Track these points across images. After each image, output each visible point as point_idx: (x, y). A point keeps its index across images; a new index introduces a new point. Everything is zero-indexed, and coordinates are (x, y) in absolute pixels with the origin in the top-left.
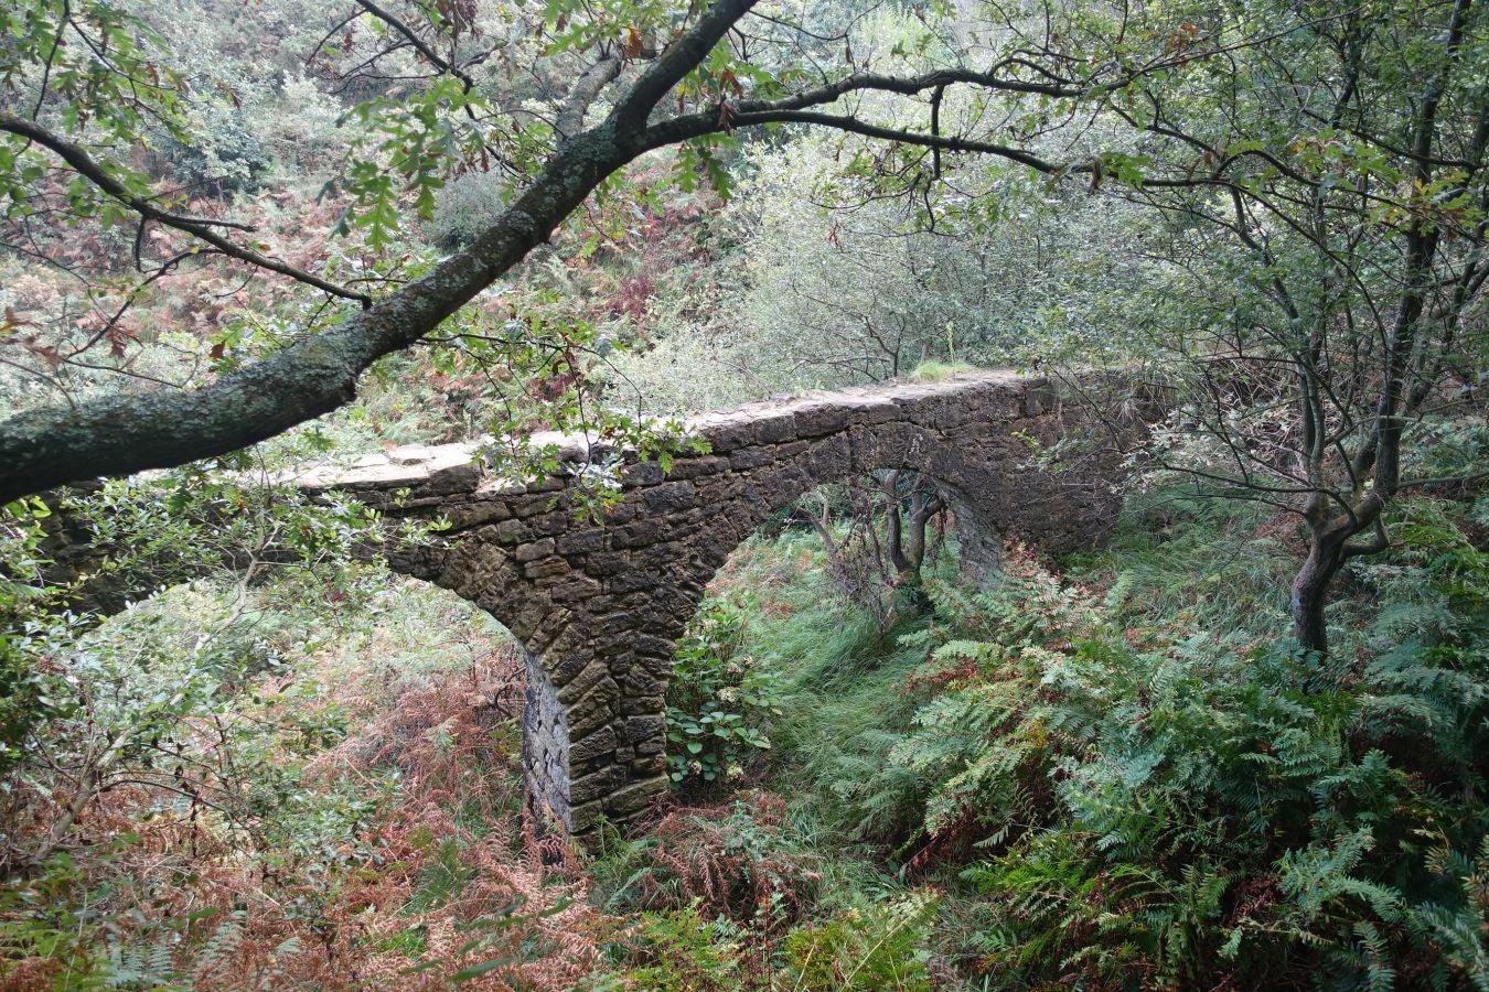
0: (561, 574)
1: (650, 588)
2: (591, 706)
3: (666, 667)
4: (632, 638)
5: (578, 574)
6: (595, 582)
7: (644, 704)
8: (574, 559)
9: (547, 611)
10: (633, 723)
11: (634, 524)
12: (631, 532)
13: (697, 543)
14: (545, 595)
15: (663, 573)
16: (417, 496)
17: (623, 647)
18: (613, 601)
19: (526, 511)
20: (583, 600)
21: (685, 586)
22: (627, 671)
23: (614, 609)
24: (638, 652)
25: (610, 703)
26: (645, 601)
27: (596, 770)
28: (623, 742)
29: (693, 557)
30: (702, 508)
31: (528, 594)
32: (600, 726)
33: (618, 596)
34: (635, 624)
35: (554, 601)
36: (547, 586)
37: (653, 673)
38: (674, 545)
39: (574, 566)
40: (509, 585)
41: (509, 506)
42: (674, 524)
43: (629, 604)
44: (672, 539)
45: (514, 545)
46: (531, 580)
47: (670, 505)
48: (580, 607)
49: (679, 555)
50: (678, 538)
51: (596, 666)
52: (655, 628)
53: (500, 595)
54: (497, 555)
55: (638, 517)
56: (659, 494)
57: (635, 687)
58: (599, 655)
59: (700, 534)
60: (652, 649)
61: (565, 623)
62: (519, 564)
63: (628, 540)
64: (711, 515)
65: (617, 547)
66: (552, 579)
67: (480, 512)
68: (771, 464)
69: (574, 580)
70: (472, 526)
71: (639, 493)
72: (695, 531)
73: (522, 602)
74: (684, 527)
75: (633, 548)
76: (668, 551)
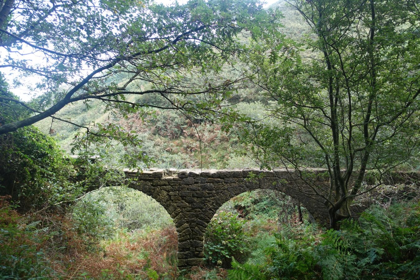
0: (179, 200)
1: (201, 208)
2: (184, 234)
3: (204, 229)
4: (196, 220)
5: (183, 201)
6: (187, 204)
7: (198, 238)
8: (183, 197)
9: (175, 209)
10: (195, 242)
11: (198, 192)
12: (197, 193)
13: (214, 200)
14: (175, 204)
15: (205, 205)
16: (149, 177)
17: (193, 221)
18: (192, 209)
19: (172, 184)
20: (184, 208)
21: (210, 209)
22: (194, 228)
23: (192, 212)
24: (197, 223)
25: (189, 234)
26: (200, 211)
27: (185, 251)
28: (192, 246)
29: (213, 203)
30: (216, 191)
31: (171, 204)
32: (186, 240)
33: (193, 209)
34: (197, 216)
35: (177, 206)
36: (176, 203)
37: (201, 230)
38: (208, 199)
39: (183, 199)
40: (167, 200)
41: (168, 182)
42: (208, 194)
43: (196, 211)
44: (207, 197)
45: (169, 191)
46: (172, 200)
47: (207, 189)
48: (183, 209)
49: (209, 201)
50: (209, 197)
51: (186, 225)
52: (201, 218)
53: (165, 203)
54: (165, 193)
55: (199, 190)
56: (205, 185)
57: (195, 232)
58: (187, 222)
59: (215, 197)
60: (201, 224)
61: (179, 213)
62: (170, 196)
63: (196, 195)
64: (218, 193)
65: (193, 196)
66: (177, 201)
67: (162, 183)
68: (235, 183)
69: (182, 202)
70: (160, 186)
71: (200, 184)
72: (214, 196)
73: (170, 205)
74: (211, 195)
75: (198, 197)
76: (206, 200)
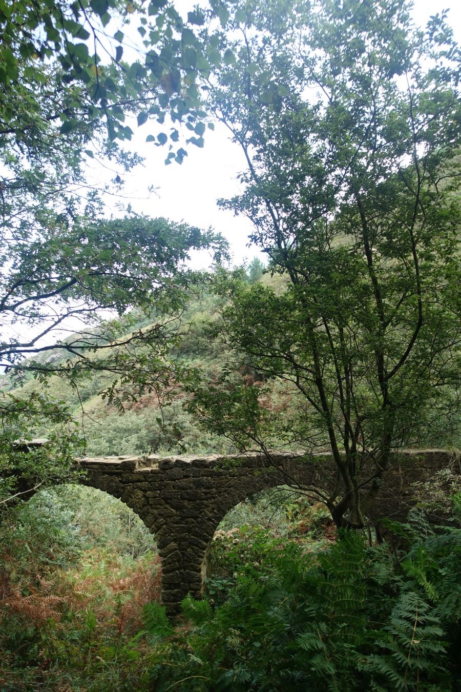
0: (161, 505)
1: (196, 518)
2: (170, 561)
3: (201, 552)
4: (187, 536)
5: (167, 506)
6: (174, 511)
7: (192, 566)
8: (166, 500)
9: (156, 518)
10: (188, 573)
11: (189, 491)
12: (187, 493)
13: (214, 503)
14: (156, 512)
15: (201, 513)
16: (117, 469)
17: (185, 539)
18: (181, 519)
19: (150, 480)
20: (170, 517)
21: (209, 519)
22: (186, 550)
23: (181, 523)
24: (190, 543)
25: (179, 561)
26: (193, 523)
27: (172, 589)
28: (183, 580)
29: (213, 509)
30: (217, 489)
31: (150, 510)
32: (173, 570)
33: (183, 518)
34: (189, 531)
35: (159, 515)
36: (157, 509)
37: (196, 554)
38: (205, 502)
39: (167, 503)
40: (144, 505)
41: (144, 477)
42: (206, 493)
43: (187, 522)
44: (204, 499)
45: (145, 491)
46: (151, 505)
47: (203, 486)
48: (168, 519)
49: (207, 506)
50: (207, 499)
51: (173, 545)
52: (196, 534)
53: (140, 508)
54: (140, 493)
55: (190, 488)
56: (199, 481)
57: (188, 557)
58: (175, 540)
59: (216, 499)
60: (195, 543)
61: (162, 525)
62: (147, 498)
63: (186, 496)
64: (221, 492)
65: (183, 499)
66: (158, 506)
67: (135, 477)
68: (247, 475)
69: (165, 508)
70: (133, 482)
71: (191, 479)
72: (214, 498)
73: (148, 513)
74: (209, 495)
75: (189, 500)
76: (203, 504)
